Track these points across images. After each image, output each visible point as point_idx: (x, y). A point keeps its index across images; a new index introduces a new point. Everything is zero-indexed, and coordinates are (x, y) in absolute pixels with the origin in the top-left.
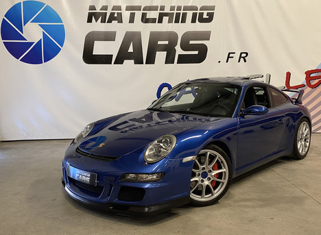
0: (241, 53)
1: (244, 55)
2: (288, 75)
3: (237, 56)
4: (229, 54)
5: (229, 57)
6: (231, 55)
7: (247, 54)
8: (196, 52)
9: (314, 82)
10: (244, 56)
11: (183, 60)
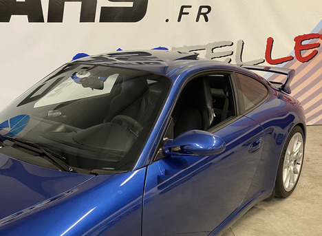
0: (201, 7)
1: (205, 10)
2: (270, 42)
3: (194, 12)
4: (183, 7)
5: (181, 13)
6: (185, 10)
7: (209, 8)
8: (130, 4)
9: (306, 54)
10: (205, 12)
11: (109, 15)
